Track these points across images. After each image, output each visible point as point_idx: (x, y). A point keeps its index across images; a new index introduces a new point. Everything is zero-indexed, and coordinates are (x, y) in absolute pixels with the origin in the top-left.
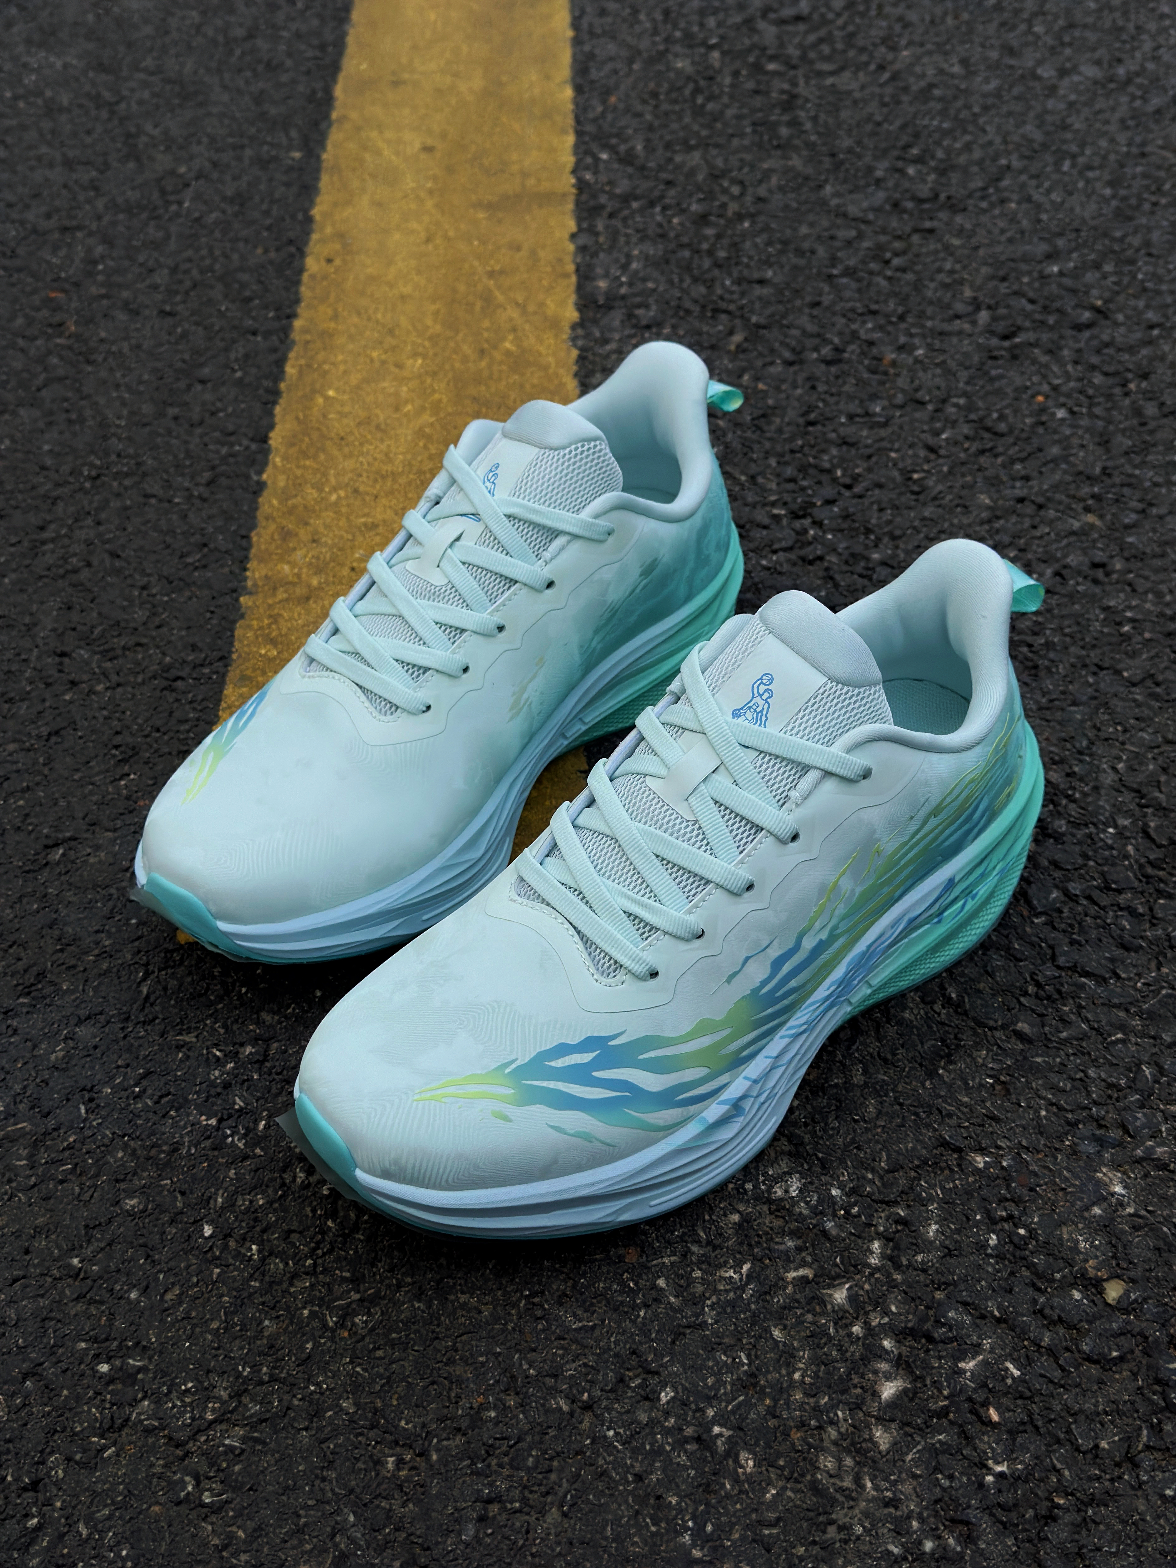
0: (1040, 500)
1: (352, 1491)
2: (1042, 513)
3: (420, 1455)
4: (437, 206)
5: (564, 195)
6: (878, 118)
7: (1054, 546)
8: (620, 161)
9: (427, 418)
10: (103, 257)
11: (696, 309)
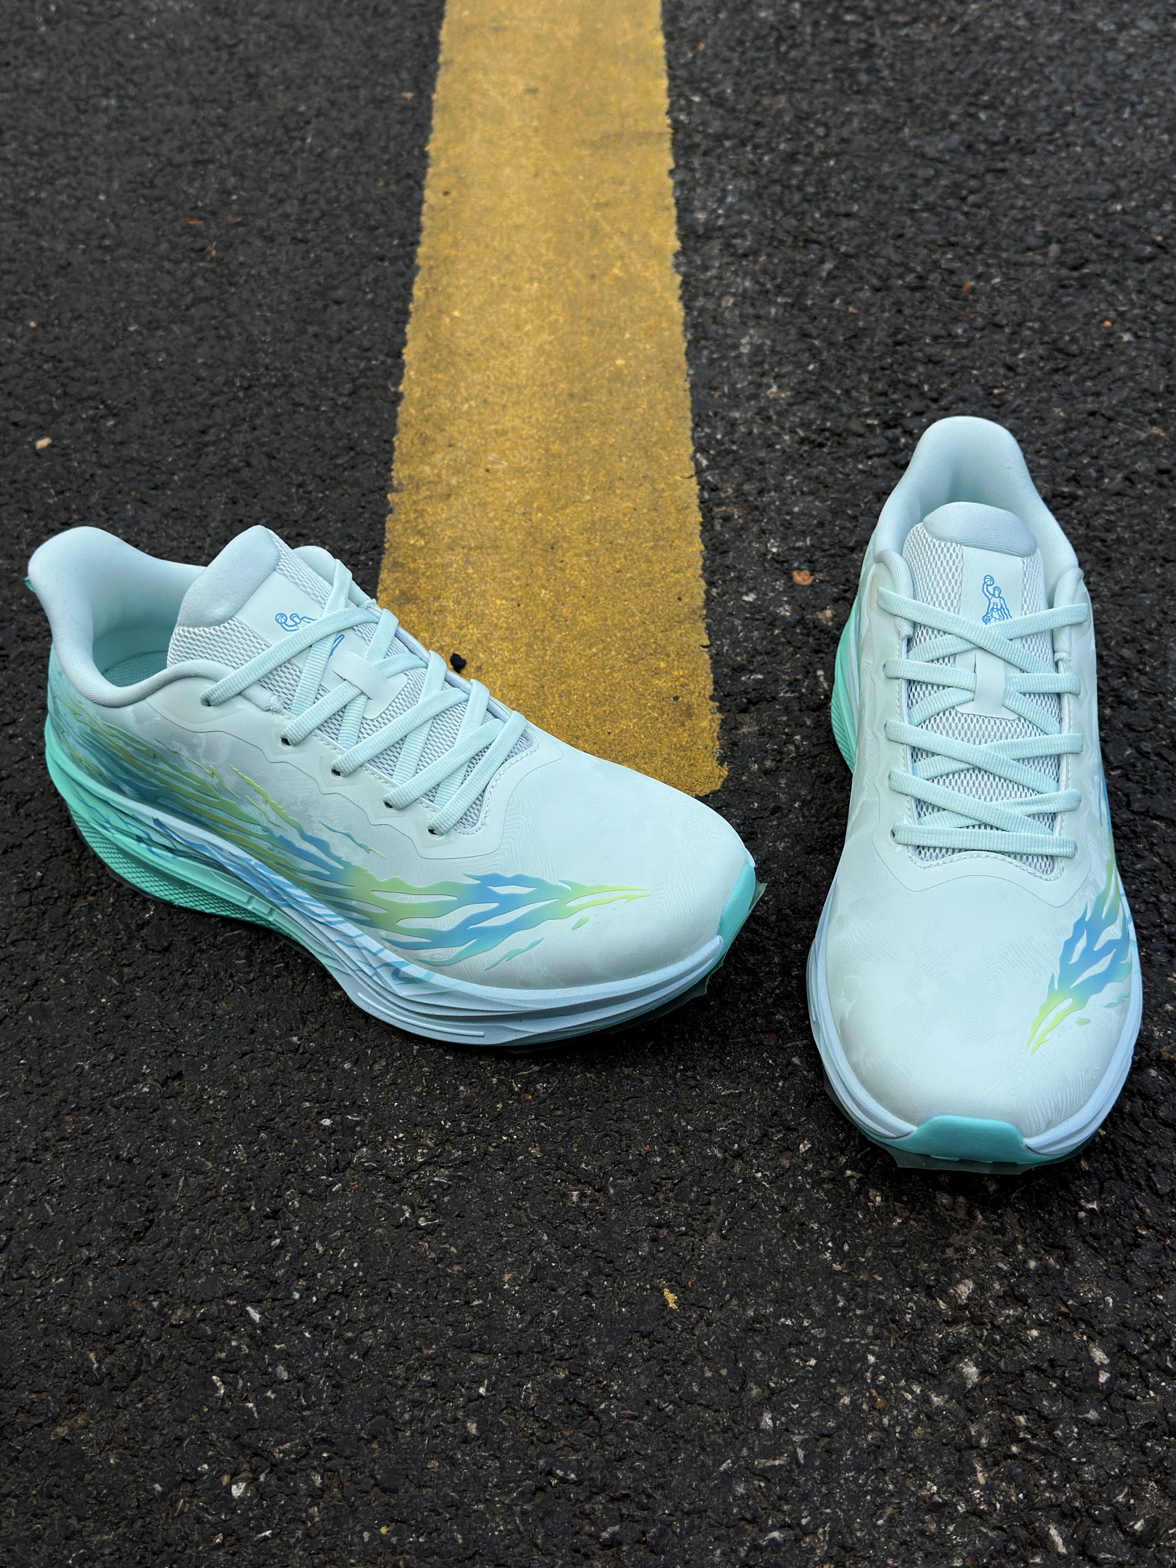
0: (1110, 413)
1: (544, 1217)
2: (1112, 424)
3: (599, 1191)
4: (543, 143)
5: (661, 134)
6: (951, 68)
7: (1125, 454)
8: (712, 103)
9: (545, 337)
10: (235, 188)
11: (789, 240)
